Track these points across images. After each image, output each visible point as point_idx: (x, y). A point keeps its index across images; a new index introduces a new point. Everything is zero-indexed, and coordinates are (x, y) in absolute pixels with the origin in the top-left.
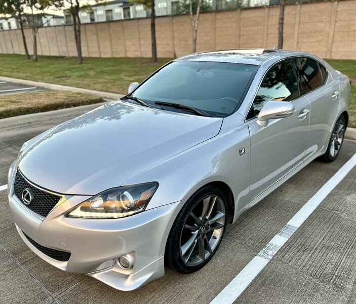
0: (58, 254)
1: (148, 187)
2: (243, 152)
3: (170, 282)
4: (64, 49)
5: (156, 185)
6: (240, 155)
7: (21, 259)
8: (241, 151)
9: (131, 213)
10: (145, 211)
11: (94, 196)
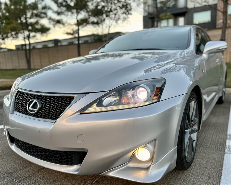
3: (171, 179)
4: (17, 64)
5: (164, 80)
6: (203, 73)
7: (17, 177)
9: (147, 103)
10: (160, 101)
11: (110, 91)
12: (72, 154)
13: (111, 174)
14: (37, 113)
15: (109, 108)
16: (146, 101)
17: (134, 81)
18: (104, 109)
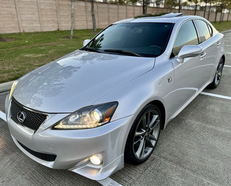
0: (46, 157)
1: (111, 105)
2: (170, 80)
5: (117, 103)
8: (170, 79)
9: (100, 124)
10: (110, 122)
11: (72, 113)
12: (49, 156)
13: (75, 171)
14: (24, 122)
15: (72, 127)
16: (99, 122)
17: (91, 105)
18: (68, 127)
